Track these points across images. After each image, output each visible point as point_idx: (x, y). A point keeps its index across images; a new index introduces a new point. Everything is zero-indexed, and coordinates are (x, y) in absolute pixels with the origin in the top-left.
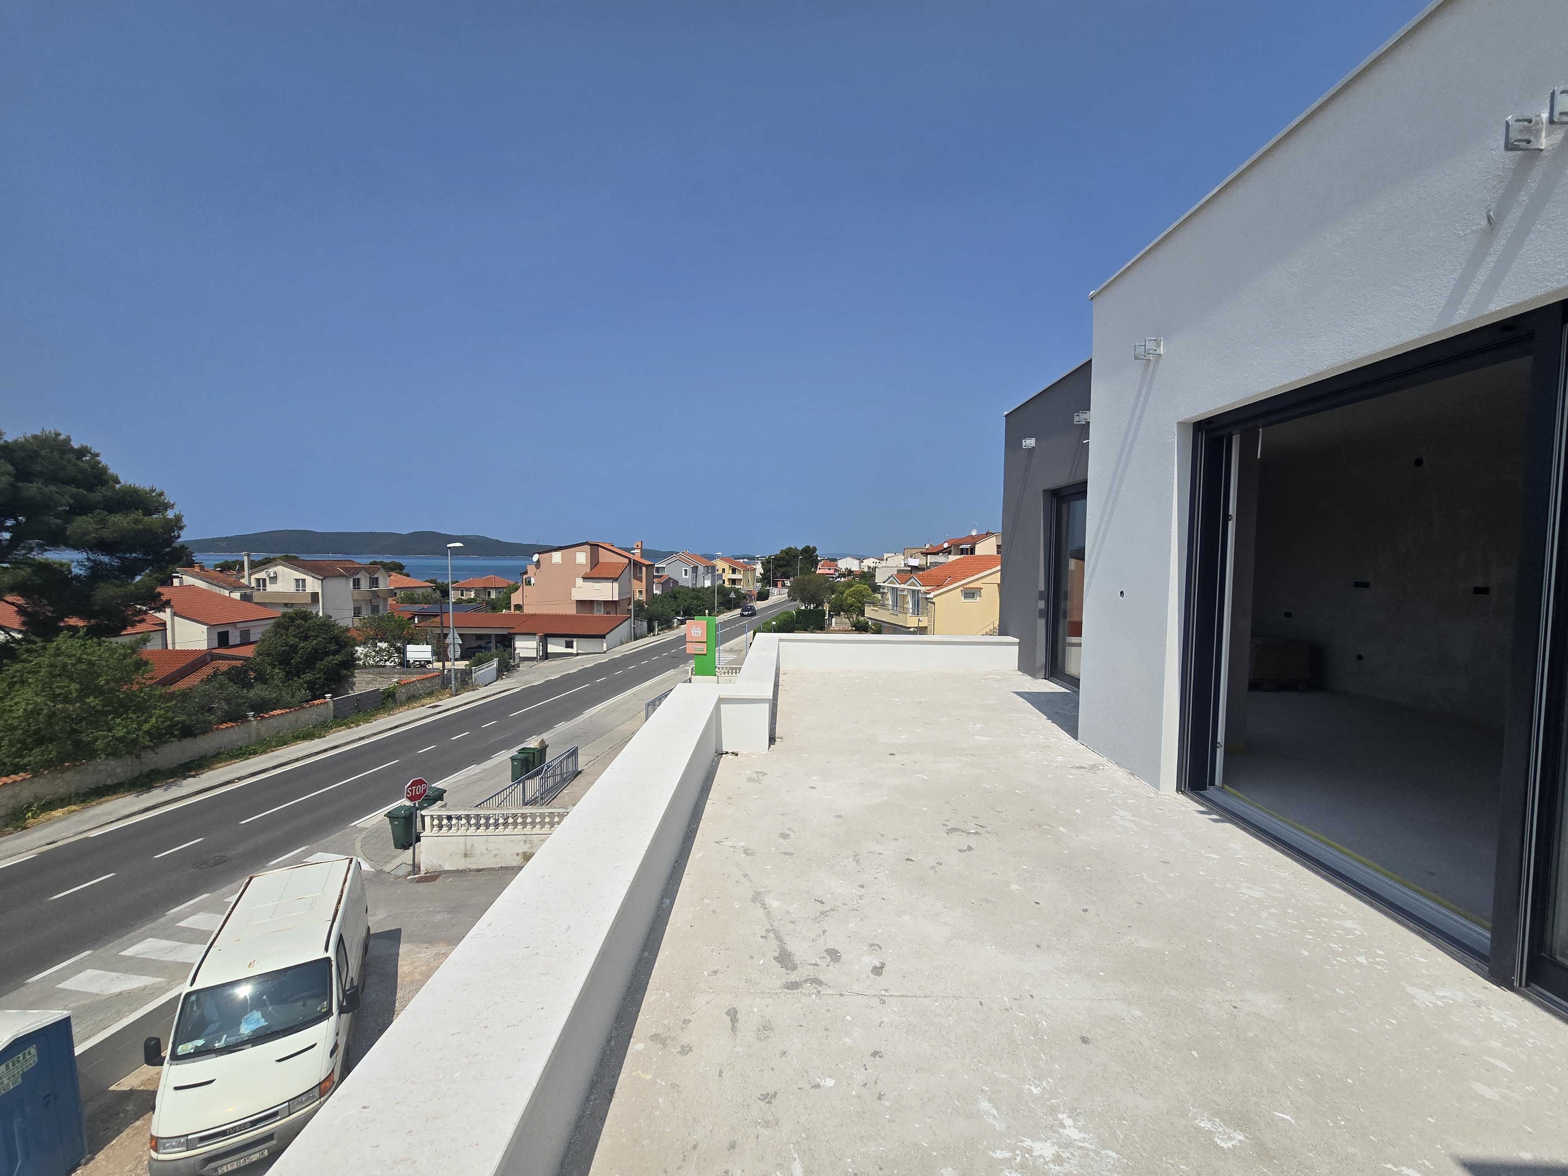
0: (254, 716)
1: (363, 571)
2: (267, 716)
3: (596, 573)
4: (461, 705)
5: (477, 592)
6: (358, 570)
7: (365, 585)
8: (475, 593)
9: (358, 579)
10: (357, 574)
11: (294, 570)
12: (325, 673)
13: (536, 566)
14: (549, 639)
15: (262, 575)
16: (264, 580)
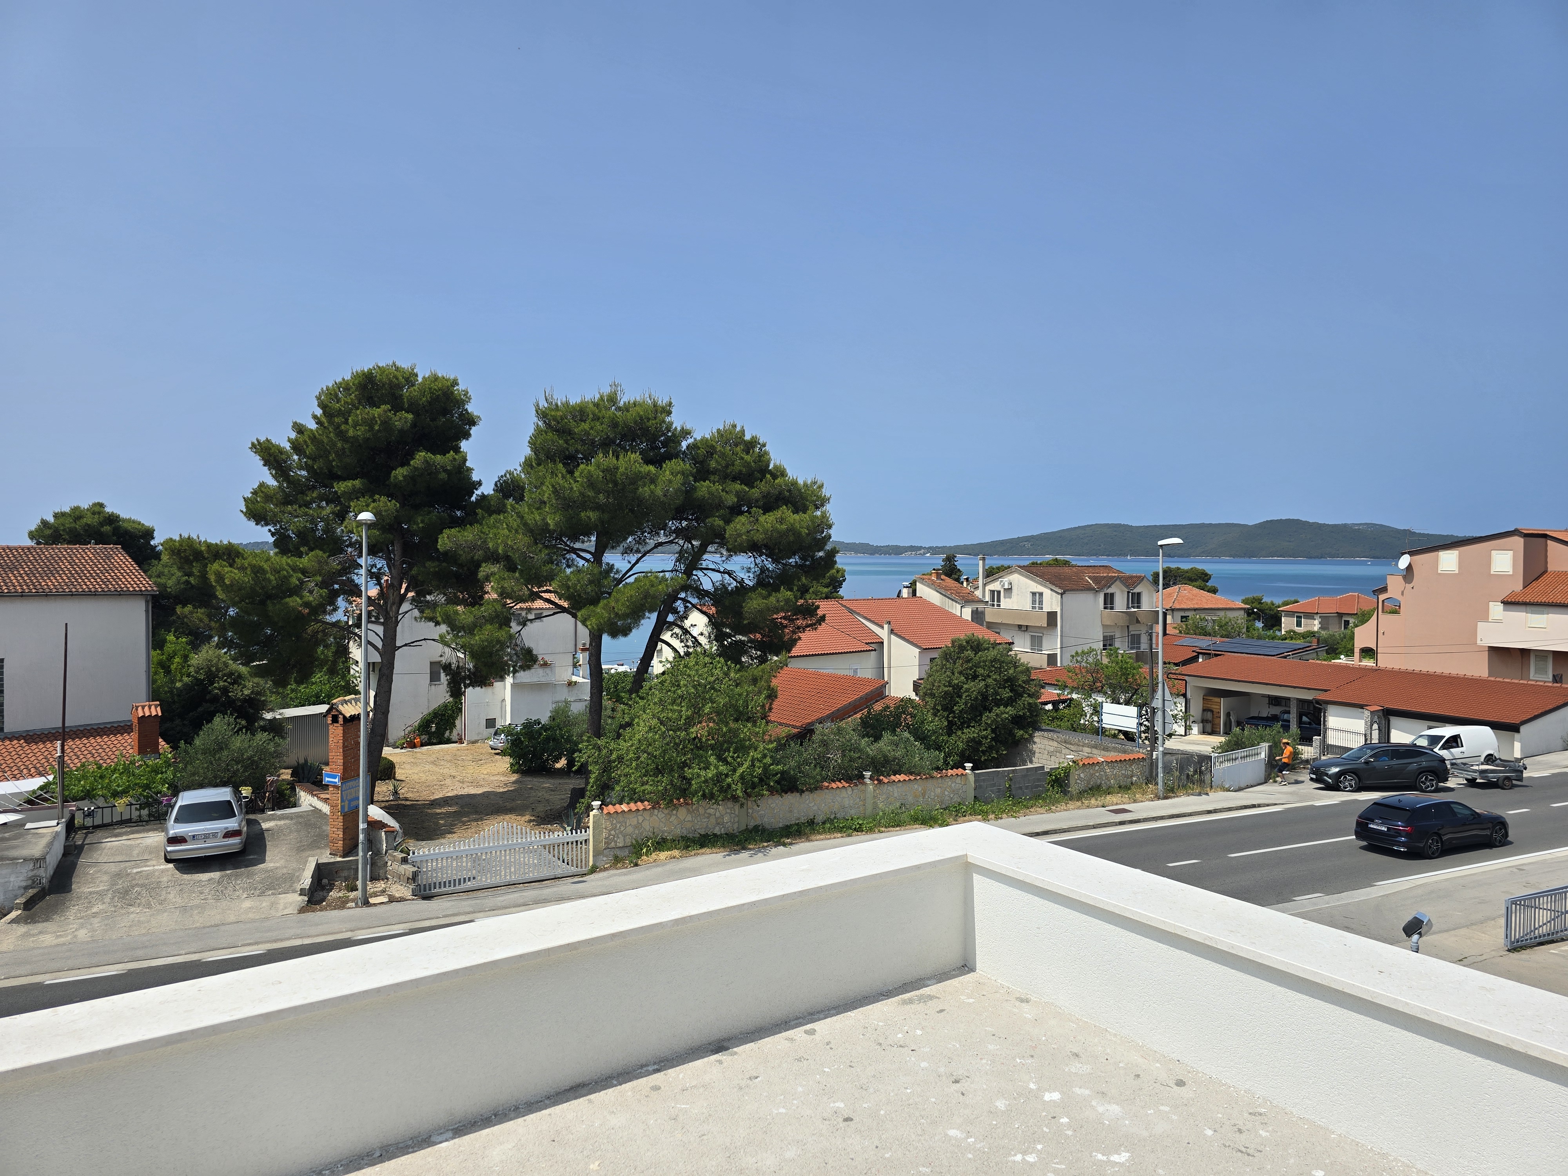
0: (871, 778)
1: (1118, 582)
2: (886, 780)
3: (1536, 593)
4: (1162, 818)
5: (1325, 620)
6: (1111, 581)
7: (1120, 603)
8: (1320, 623)
9: (1112, 595)
10: (1109, 587)
11: (1032, 579)
12: (993, 731)
13: (1405, 577)
14: (1394, 721)
15: (995, 586)
16: (999, 592)
